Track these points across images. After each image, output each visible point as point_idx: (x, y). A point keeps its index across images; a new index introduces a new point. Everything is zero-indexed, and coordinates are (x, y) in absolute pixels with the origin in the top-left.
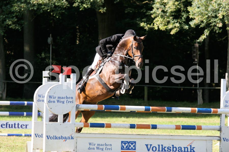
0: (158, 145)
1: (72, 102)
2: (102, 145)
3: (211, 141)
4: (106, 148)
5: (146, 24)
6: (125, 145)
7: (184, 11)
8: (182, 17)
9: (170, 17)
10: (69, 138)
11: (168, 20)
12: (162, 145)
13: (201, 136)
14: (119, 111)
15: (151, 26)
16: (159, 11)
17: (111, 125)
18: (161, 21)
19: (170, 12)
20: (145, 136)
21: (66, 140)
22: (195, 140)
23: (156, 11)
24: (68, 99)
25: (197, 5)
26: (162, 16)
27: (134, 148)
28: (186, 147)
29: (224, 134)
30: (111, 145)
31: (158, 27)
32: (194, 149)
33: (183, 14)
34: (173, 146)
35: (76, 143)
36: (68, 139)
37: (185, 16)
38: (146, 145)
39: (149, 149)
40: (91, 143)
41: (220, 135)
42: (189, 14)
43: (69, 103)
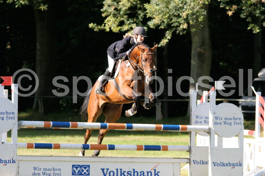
0: (116, 169)
1: (13, 118)
2: (49, 170)
3: (179, 164)
4: (54, 173)
5: (95, 24)
6: (77, 169)
7: (140, 9)
8: (138, 15)
9: (124, 16)
10: (9, 161)
11: (122, 19)
12: (121, 169)
13: (167, 158)
14: (70, 128)
15: (102, 27)
16: (111, 9)
17: (61, 146)
18: (113, 21)
19: (125, 10)
20: (100, 158)
21: (6, 163)
22: (160, 163)
23: (107, 9)
24: (8, 114)
25: (157, 2)
26: (115, 16)
27: (87, 173)
28: (149, 171)
29: (194, 155)
30: (60, 170)
31: (110, 28)
32: (159, 174)
33: (140, 12)
34: (134, 170)
35: (18, 168)
36: (9, 163)
37: (142, 15)
38: (101, 169)
39: (105, 173)
40: (36, 168)
41: (190, 156)
42: (147, 11)
43: (9, 119)
